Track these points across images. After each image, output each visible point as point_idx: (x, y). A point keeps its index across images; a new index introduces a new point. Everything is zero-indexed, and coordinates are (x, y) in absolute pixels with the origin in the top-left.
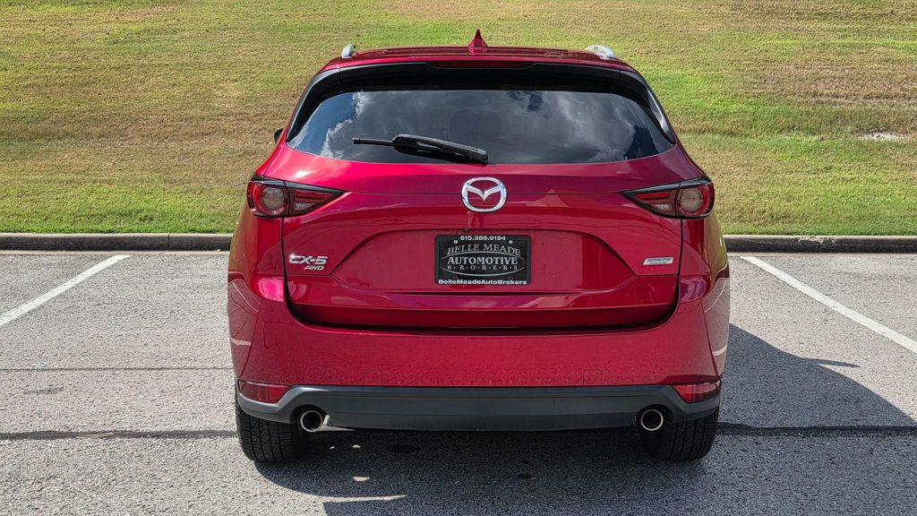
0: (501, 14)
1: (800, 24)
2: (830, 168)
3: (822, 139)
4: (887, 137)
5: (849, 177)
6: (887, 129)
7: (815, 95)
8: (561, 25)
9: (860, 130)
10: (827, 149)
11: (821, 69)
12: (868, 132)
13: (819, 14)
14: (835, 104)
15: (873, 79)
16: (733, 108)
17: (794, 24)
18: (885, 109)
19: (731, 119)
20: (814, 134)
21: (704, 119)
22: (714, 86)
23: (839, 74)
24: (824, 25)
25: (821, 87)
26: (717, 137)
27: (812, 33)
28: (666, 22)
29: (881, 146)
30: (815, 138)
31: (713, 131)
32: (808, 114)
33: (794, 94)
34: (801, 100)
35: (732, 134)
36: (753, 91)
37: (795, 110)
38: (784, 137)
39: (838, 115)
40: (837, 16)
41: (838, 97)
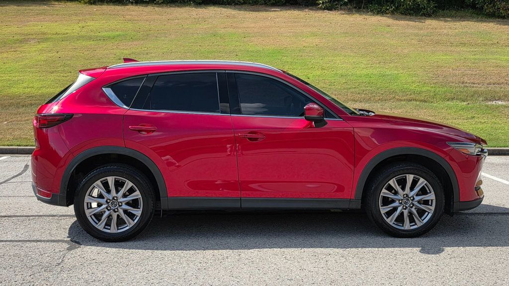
0: (305, 44)
1: (453, 48)
2: (474, 117)
3: (468, 104)
4: (500, 103)
5: (483, 121)
6: (499, 99)
7: (463, 83)
8: (335, 49)
9: (486, 99)
10: (472, 108)
11: (465, 70)
12: (490, 101)
13: (461, 43)
14: (473, 87)
15: (490, 75)
16: (424, 89)
17: (450, 49)
18: (498, 89)
19: (424, 94)
20: (464, 101)
21: (411, 95)
22: (414, 79)
23: (474, 73)
24: (465, 49)
25: (466, 80)
26: (418, 103)
27: (459, 53)
28: (386, 48)
29: (498, 107)
30: (465, 103)
31: (416, 100)
32: (461, 92)
33: (453, 83)
34: (456, 85)
35: (425, 101)
36: (433, 81)
37: (454, 90)
38: (449, 103)
39: (475, 92)
40: (471, 45)
41: (474, 84)
